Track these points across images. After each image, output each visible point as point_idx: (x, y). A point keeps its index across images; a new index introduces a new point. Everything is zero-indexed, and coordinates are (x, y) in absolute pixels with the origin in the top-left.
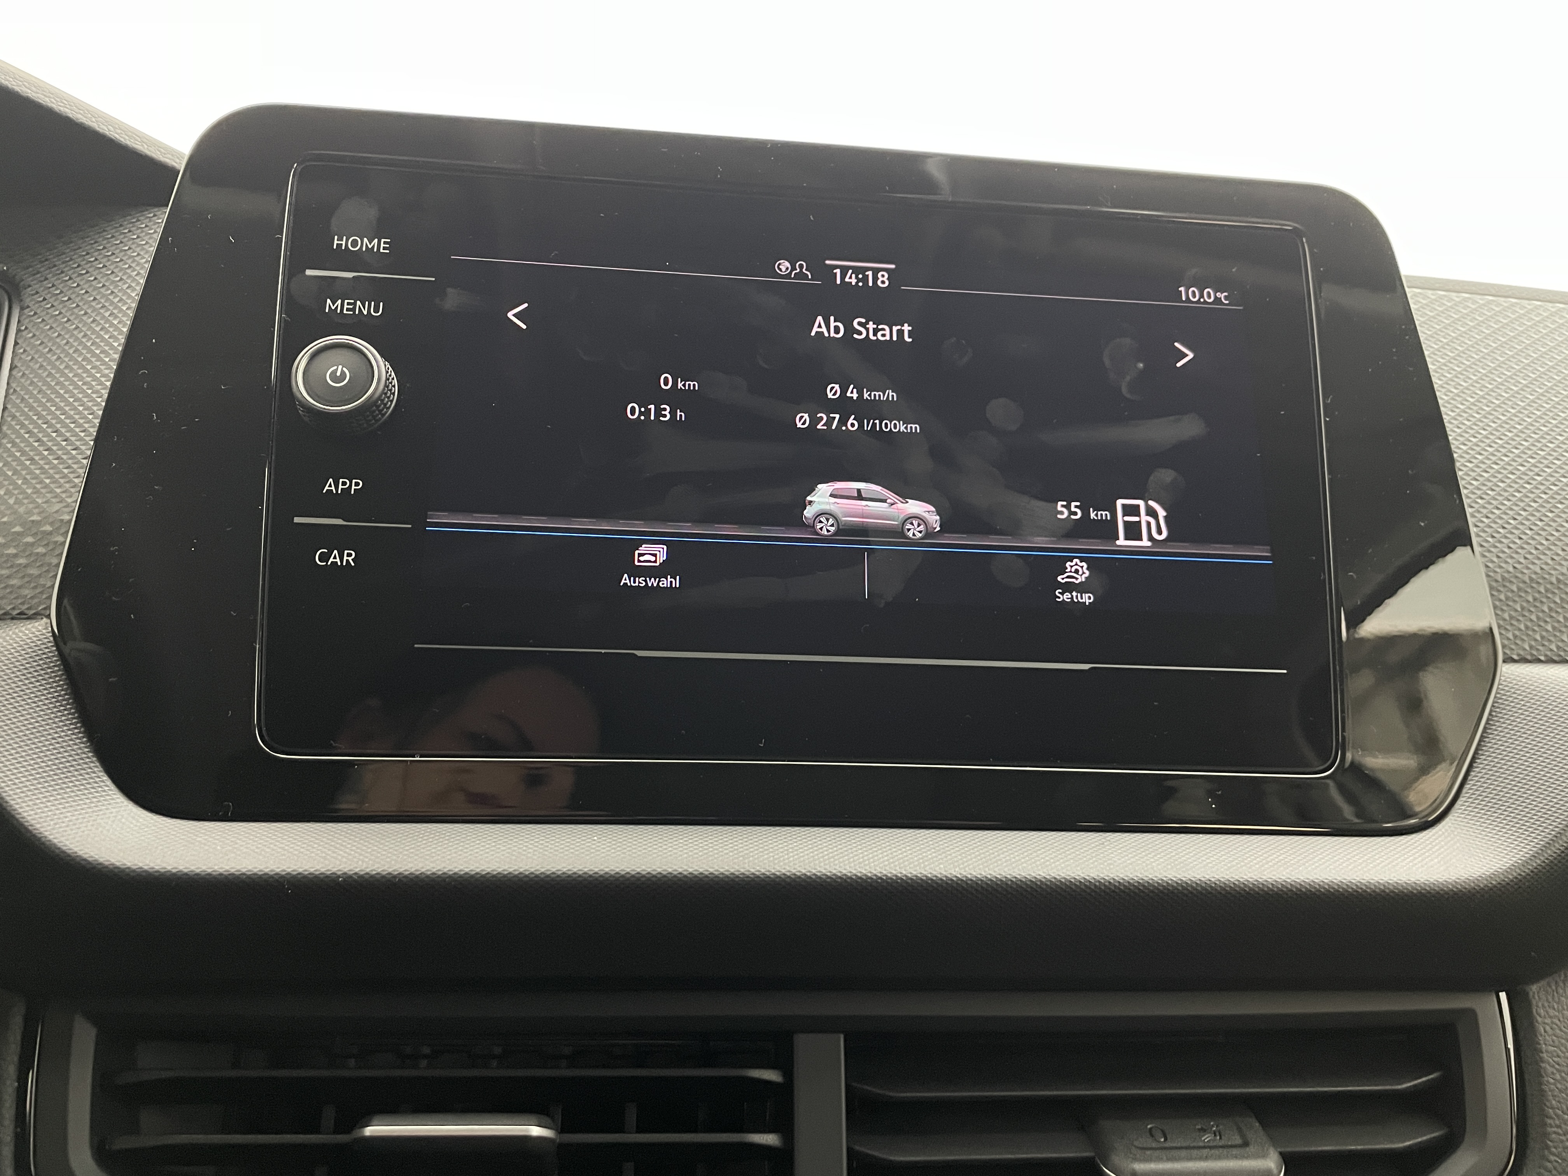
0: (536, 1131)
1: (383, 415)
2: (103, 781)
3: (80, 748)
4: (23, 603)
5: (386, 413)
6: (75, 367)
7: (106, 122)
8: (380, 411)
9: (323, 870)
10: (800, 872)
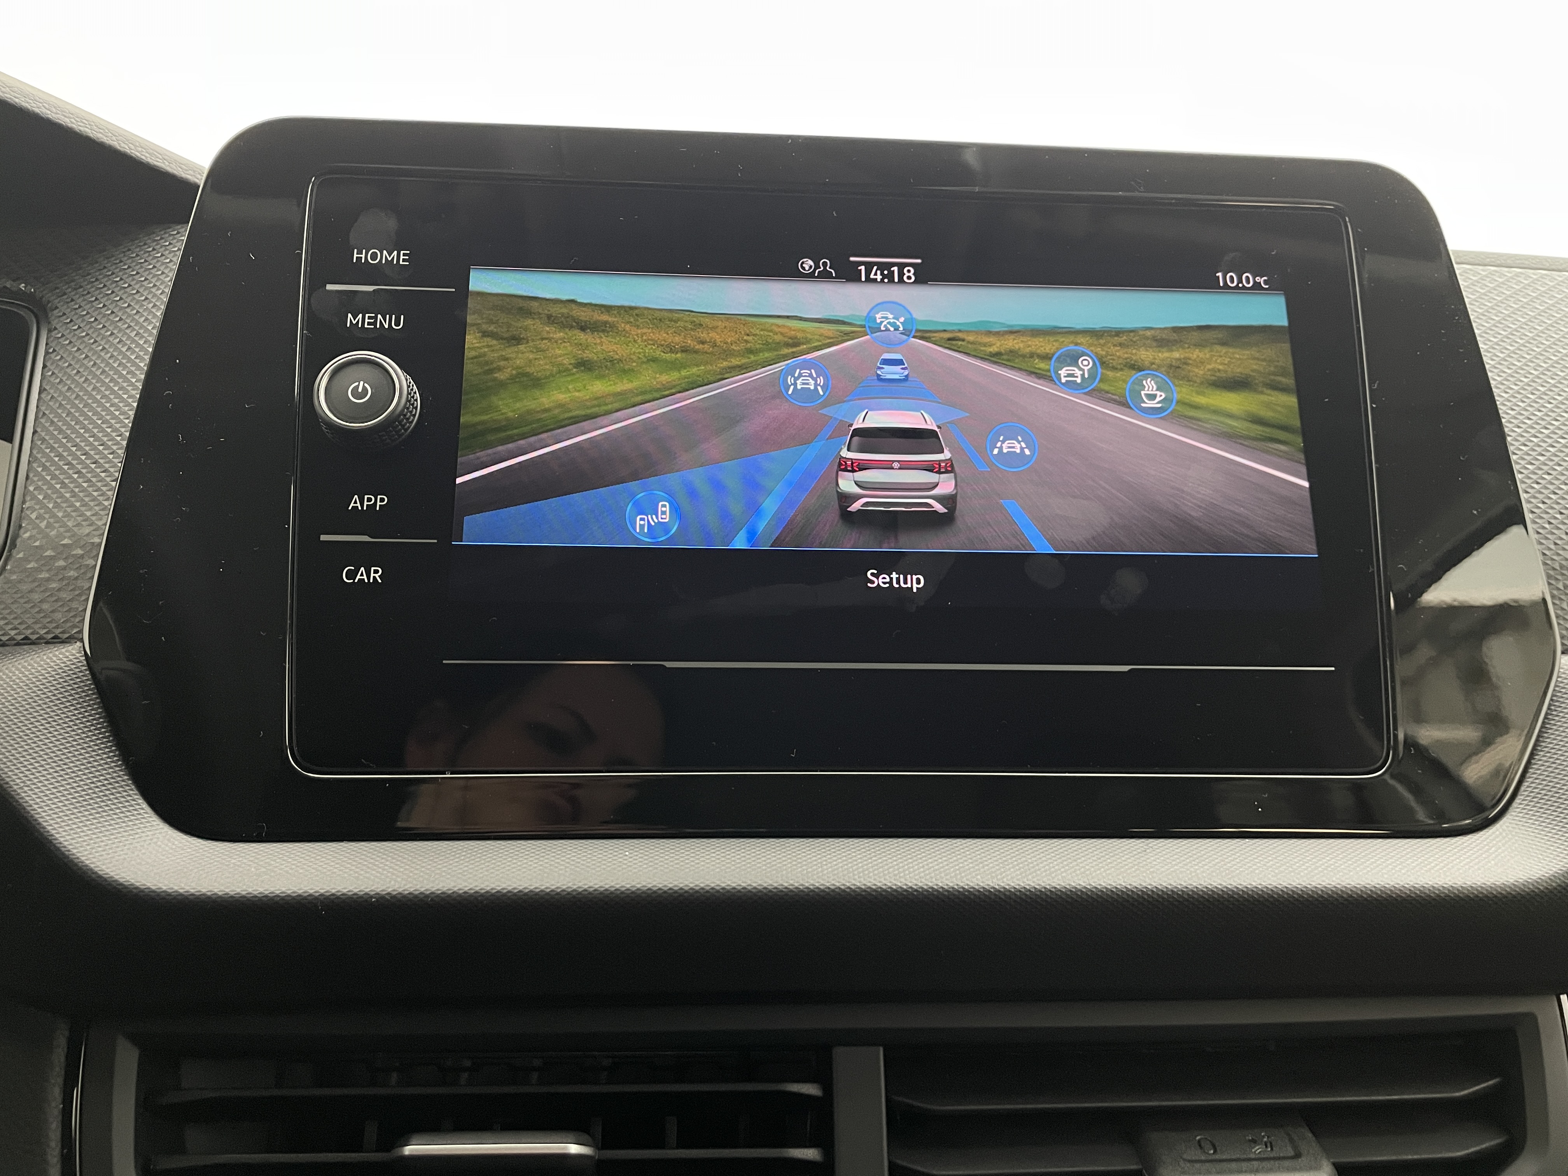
0: (575, 1149)
1: (406, 430)
2: (138, 804)
3: (115, 772)
4: (57, 627)
5: (409, 427)
6: (103, 389)
8: (403, 426)
9: (356, 891)
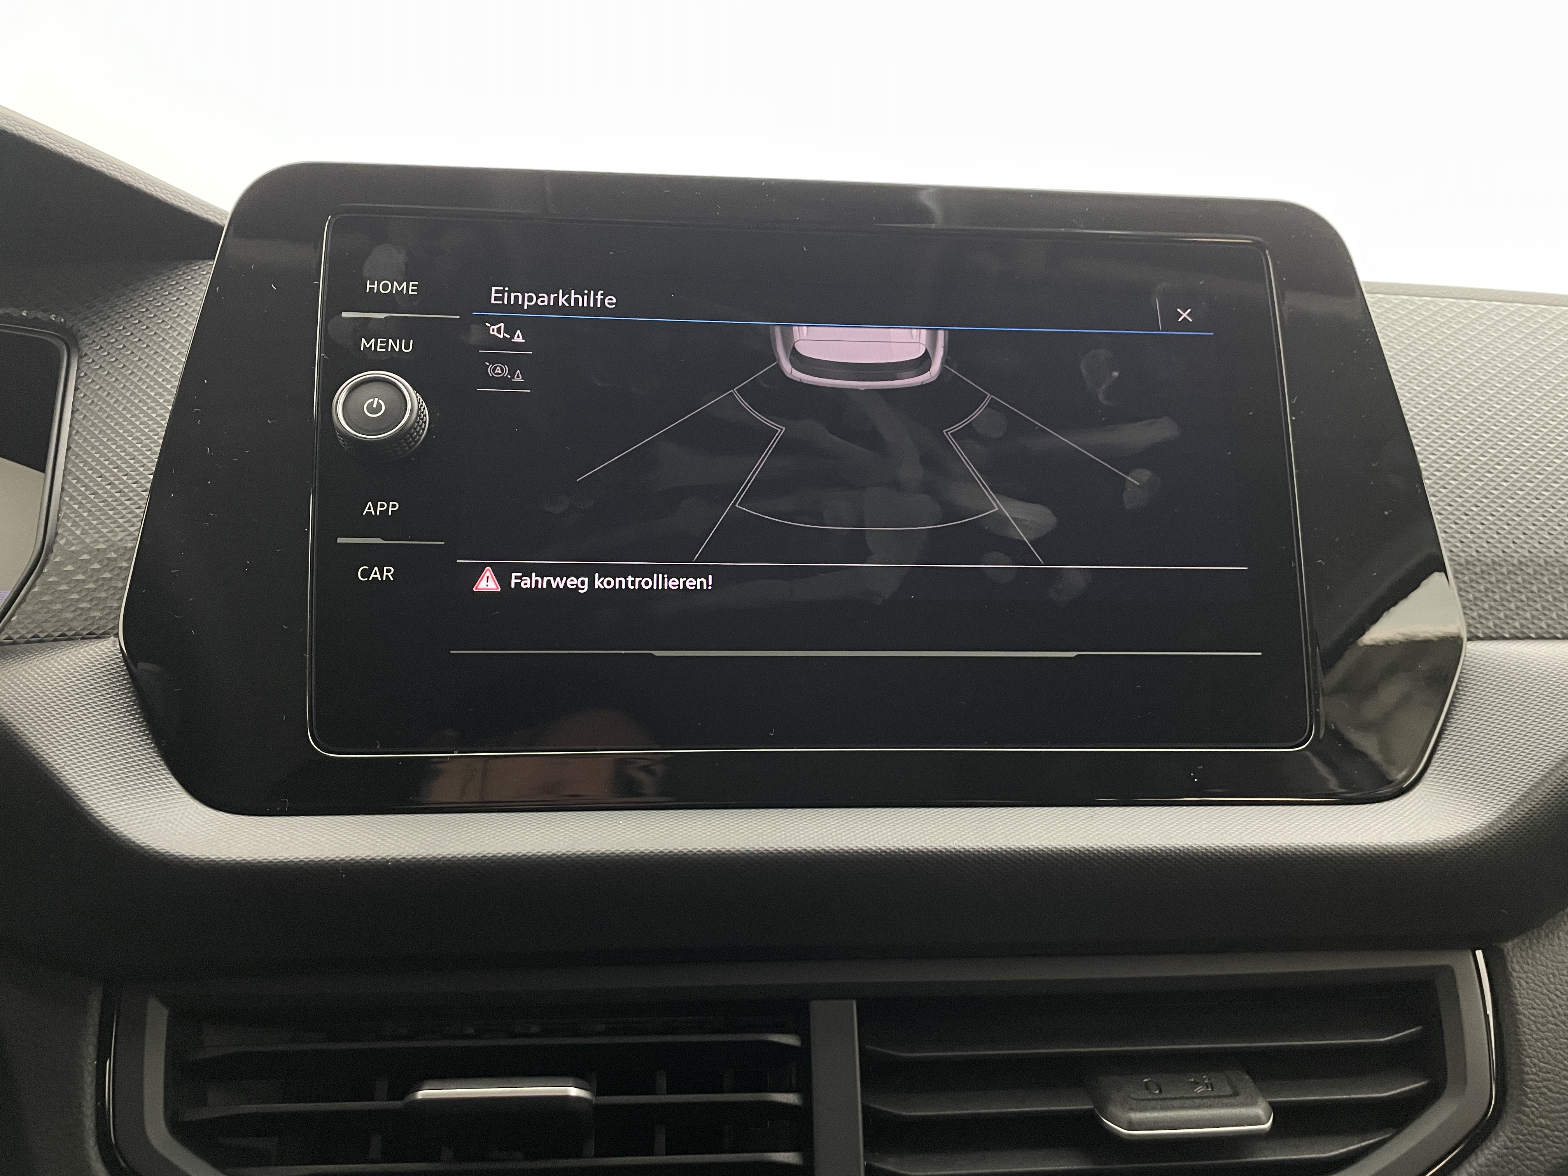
0: (574, 1092)
1: (416, 442)
2: (171, 783)
3: (149, 753)
4: (92, 624)
5: (419, 440)
6: (133, 409)
7: (153, 183)
8: (414, 438)
9: (373, 856)
10: (810, 847)
